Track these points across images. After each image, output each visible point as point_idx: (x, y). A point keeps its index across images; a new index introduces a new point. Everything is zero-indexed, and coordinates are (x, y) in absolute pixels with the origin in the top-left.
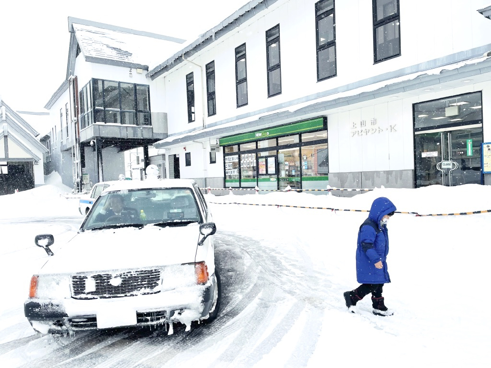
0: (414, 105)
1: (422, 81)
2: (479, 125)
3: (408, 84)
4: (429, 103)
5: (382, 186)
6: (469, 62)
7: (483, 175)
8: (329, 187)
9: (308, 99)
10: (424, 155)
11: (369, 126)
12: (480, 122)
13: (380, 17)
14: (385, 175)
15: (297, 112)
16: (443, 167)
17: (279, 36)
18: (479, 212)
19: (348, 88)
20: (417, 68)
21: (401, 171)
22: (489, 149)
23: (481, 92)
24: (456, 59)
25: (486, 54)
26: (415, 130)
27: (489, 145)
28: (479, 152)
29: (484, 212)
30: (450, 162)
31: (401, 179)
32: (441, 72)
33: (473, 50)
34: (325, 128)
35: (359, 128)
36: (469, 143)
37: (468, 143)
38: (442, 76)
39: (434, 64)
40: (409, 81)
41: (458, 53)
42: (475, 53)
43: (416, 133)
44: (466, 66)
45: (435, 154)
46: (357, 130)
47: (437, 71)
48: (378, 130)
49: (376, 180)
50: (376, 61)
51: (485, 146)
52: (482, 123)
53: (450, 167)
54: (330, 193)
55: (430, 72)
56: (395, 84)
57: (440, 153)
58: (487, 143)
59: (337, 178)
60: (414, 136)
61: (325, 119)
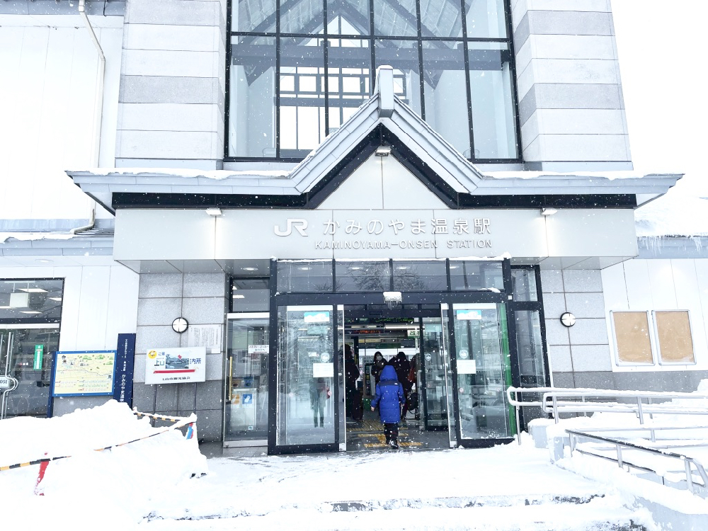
2: (56, 326)
6: (48, 236)
7: (52, 399)
12: (56, 321)
18: (18, 465)
22: (65, 361)
23: (63, 279)
24: (34, 228)
25: (73, 231)
27: (65, 355)
28: (51, 364)
29: (25, 464)
30: (6, 378)
32: (6, 241)
33: (59, 221)
36: (39, 350)
37: (36, 350)
38: (9, 246)
41: (38, 220)
42: (59, 226)
44: (43, 240)
51: (59, 356)
52: (60, 323)
58: (63, 353)
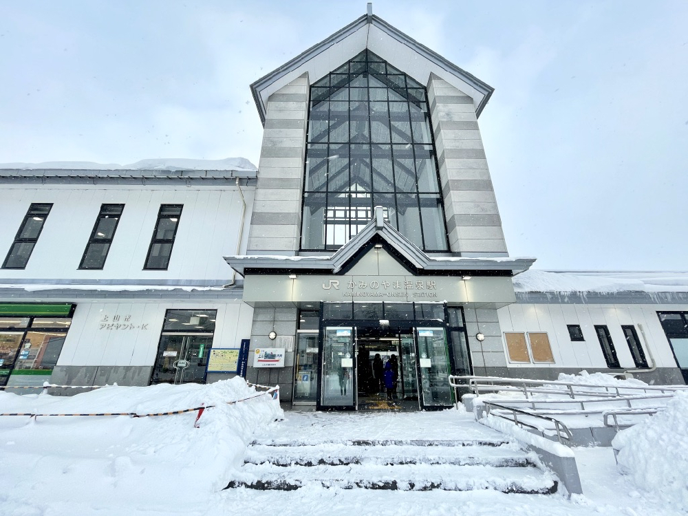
0: (167, 310)
1: (177, 294)
2: (211, 334)
3: (165, 293)
4: (181, 311)
5: (115, 384)
6: (212, 288)
7: (206, 373)
8: (46, 384)
9: (59, 282)
10: (165, 354)
11: (121, 322)
12: (211, 331)
13: (159, 237)
14: (124, 371)
15: (35, 293)
16: (179, 365)
17: (48, 214)
19: (111, 282)
20: (177, 283)
21: (141, 368)
22: (214, 354)
23: (216, 310)
25: (224, 286)
26: (163, 330)
28: (207, 355)
29: (191, 410)
30: (185, 361)
31: (139, 375)
32: (192, 291)
33: (217, 281)
34: (71, 315)
35: (110, 322)
36: (202, 347)
37: (200, 347)
38: (193, 293)
39: (189, 283)
40: (167, 290)
42: (217, 283)
43: (164, 334)
44: (210, 290)
45: (174, 354)
46: (107, 323)
47: (189, 289)
48: (130, 325)
49: (113, 375)
50: (146, 268)
51: (212, 350)
52: (213, 332)
53: (184, 365)
54: (45, 391)
55: (184, 288)
56: (156, 290)
57: (179, 353)
58: (214, 349)
59: (64, 373)
60: (161, 335)
61: (74, 306)
